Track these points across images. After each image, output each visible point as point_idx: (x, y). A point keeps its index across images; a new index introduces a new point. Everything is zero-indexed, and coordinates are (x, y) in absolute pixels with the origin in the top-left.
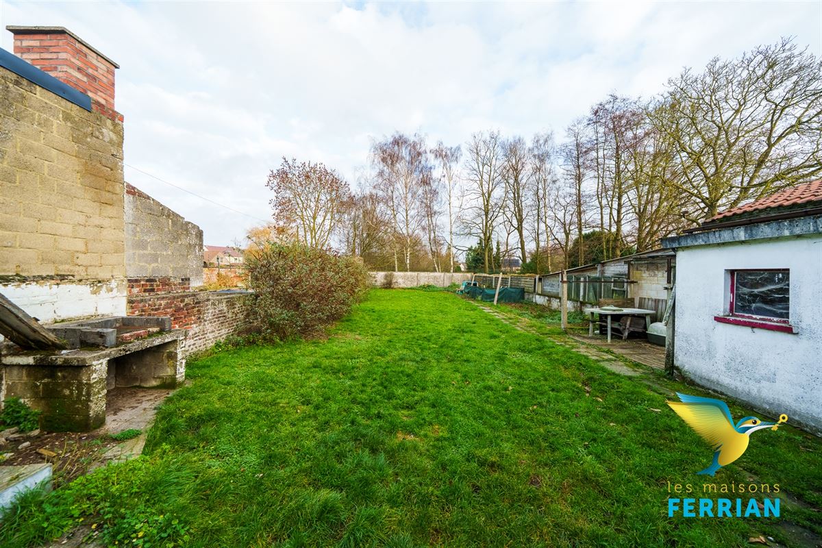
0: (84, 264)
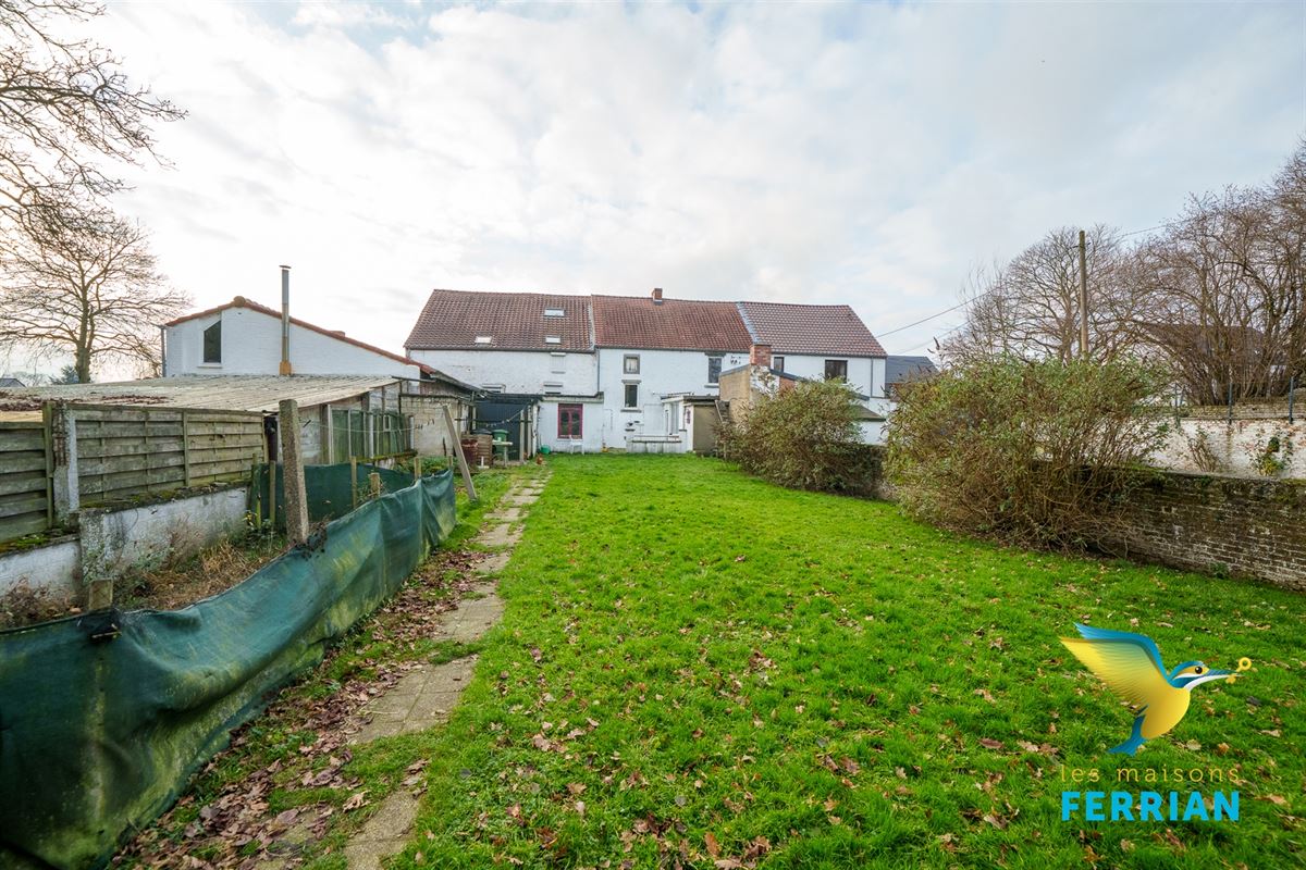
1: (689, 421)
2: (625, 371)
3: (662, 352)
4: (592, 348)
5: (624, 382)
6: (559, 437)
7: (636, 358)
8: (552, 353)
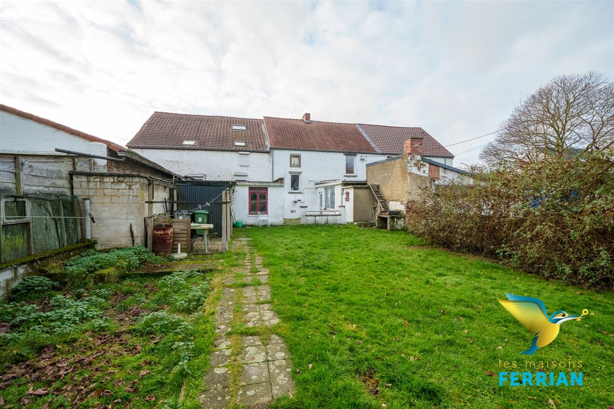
1: (347, 199)
2: (291, 166)
3: (315, 153)
4: (268, 149)
5: (290, 173)
6: (250, 213)
7: (298, 157)
8: (240, 152)
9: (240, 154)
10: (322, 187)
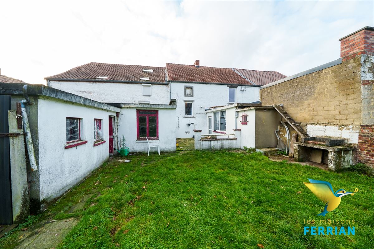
0: (339, 119)
1: (245, 123)
2: (185, 95)
3: (205, 85)
4: (166, 82)
5: (185, 101)
6: (138, 139)
7: (191, 88)
8: (143, 84)
9: (143, 86)
10: (211, 112)
